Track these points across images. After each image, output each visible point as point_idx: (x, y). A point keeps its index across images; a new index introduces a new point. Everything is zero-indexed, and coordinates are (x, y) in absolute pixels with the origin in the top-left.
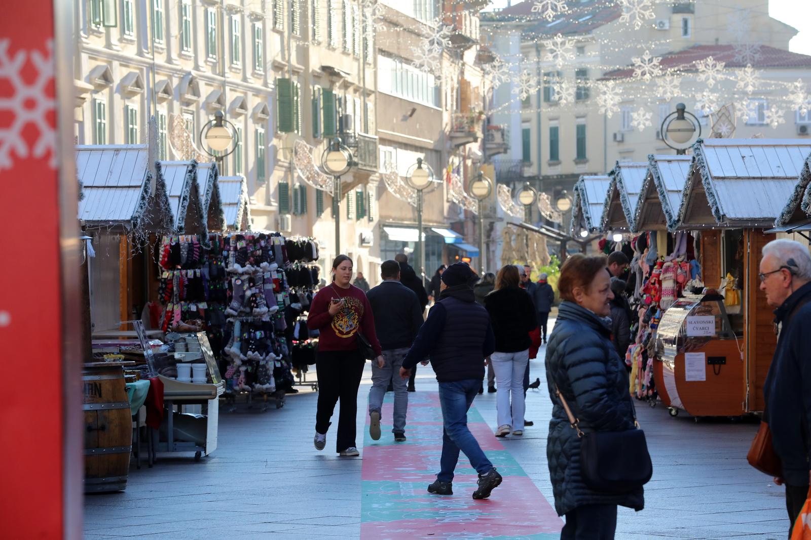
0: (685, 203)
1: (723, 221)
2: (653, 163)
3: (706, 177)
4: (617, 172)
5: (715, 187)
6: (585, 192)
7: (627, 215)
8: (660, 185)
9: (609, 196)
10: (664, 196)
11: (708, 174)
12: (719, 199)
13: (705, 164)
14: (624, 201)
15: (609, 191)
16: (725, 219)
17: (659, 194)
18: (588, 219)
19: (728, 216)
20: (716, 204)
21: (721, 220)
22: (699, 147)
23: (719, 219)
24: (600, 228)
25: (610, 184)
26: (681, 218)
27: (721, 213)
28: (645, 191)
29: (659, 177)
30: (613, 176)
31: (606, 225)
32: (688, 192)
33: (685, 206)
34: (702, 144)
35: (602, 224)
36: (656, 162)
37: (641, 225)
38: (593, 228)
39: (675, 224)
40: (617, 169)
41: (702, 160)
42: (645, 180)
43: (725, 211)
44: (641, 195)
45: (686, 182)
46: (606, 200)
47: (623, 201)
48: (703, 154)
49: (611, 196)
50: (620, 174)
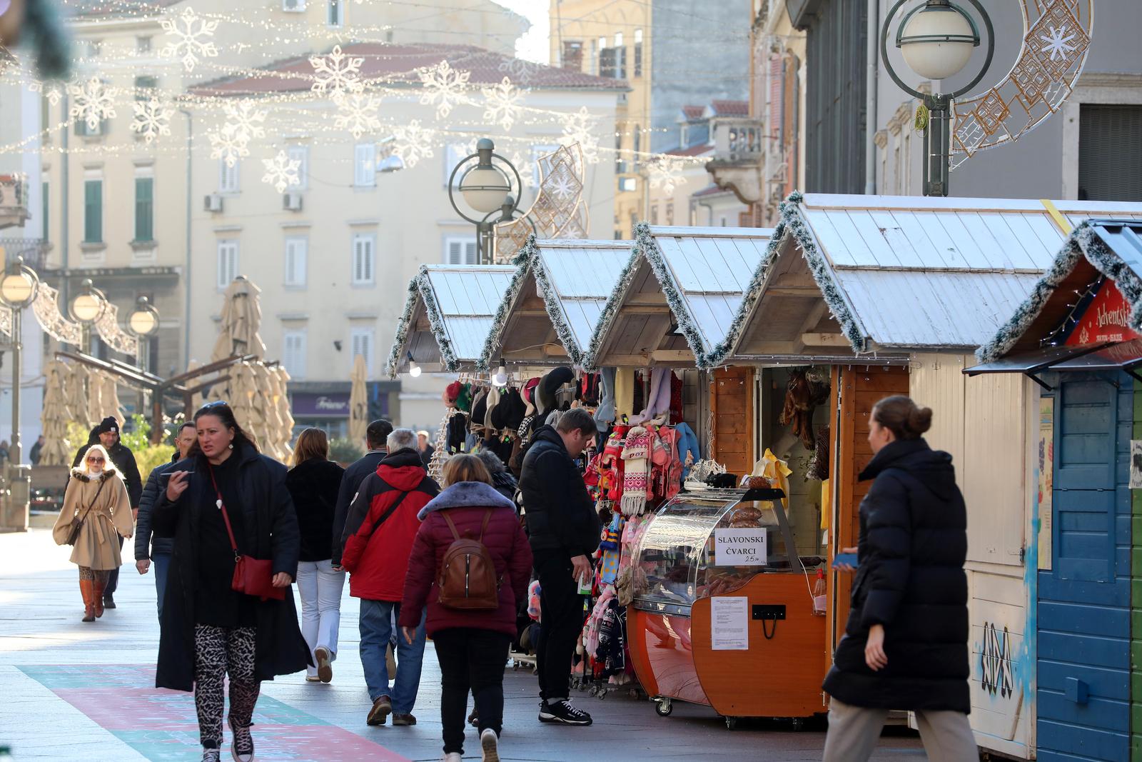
0: (748, 316)
1: (866, 350)
2: (648, 240)
3: (820, 266)
4: (534, 257)
5: (841, 286)
6: (432, 292)
7: (565, 337)
8: (668, 281)
9: (508, 301)
10: (679, 302)
11: (824, 260)
12: (854, 308)
13: (814, 241)
14: (554, 311)
15: (509, 293)
16: (870, 346)
17: (668, 298)
18: (446, 343)
19: (876, 339)
20: (850, 317)
21: (864, 347)
22: (795, 209)
23: (859, 344)
24: (482, 362)
25: (515, 278)
26: (734, 344)
27: (863, 334)
28: (624, 293)
29: (663, 267)
30: (523, 264)
31: (496, 355)
32: (758, 295)
33: (745, 321)
34: (800, 205)
35: (487, 354)
36: (653, 237)
37: (604, 354)
38: (458, 361)
39: (721, 354)
40: (534, 250)
41: (807, 233)
42: (625, 272)
43: (871, 331)
44: (613, 300)
45: (756, 276)
46: (502, 308)
47: (552, 310)
48: (806, 223)
49: (513, 302)
50: (540, 261)
